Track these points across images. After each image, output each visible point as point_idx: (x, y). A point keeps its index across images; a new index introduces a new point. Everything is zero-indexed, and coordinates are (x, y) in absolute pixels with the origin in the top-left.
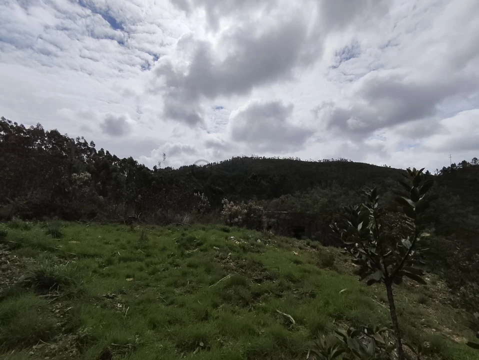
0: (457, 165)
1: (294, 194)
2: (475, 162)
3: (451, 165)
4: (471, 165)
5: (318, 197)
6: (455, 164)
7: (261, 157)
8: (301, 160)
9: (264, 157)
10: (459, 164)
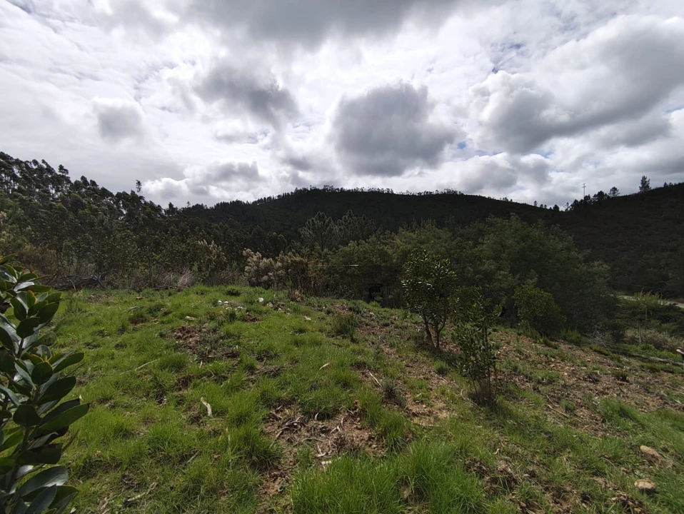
0: (591, 197)
1: (367, 240)
2: (614, 193)
3: (585, 198)
4: (609, 197)
5: (400, 241)
6: (589, 197)
7: (338, 189)
8: (395, 192)
9: (342, 189)
10: (595, 196)
